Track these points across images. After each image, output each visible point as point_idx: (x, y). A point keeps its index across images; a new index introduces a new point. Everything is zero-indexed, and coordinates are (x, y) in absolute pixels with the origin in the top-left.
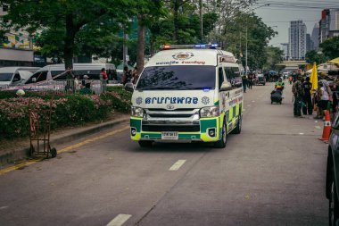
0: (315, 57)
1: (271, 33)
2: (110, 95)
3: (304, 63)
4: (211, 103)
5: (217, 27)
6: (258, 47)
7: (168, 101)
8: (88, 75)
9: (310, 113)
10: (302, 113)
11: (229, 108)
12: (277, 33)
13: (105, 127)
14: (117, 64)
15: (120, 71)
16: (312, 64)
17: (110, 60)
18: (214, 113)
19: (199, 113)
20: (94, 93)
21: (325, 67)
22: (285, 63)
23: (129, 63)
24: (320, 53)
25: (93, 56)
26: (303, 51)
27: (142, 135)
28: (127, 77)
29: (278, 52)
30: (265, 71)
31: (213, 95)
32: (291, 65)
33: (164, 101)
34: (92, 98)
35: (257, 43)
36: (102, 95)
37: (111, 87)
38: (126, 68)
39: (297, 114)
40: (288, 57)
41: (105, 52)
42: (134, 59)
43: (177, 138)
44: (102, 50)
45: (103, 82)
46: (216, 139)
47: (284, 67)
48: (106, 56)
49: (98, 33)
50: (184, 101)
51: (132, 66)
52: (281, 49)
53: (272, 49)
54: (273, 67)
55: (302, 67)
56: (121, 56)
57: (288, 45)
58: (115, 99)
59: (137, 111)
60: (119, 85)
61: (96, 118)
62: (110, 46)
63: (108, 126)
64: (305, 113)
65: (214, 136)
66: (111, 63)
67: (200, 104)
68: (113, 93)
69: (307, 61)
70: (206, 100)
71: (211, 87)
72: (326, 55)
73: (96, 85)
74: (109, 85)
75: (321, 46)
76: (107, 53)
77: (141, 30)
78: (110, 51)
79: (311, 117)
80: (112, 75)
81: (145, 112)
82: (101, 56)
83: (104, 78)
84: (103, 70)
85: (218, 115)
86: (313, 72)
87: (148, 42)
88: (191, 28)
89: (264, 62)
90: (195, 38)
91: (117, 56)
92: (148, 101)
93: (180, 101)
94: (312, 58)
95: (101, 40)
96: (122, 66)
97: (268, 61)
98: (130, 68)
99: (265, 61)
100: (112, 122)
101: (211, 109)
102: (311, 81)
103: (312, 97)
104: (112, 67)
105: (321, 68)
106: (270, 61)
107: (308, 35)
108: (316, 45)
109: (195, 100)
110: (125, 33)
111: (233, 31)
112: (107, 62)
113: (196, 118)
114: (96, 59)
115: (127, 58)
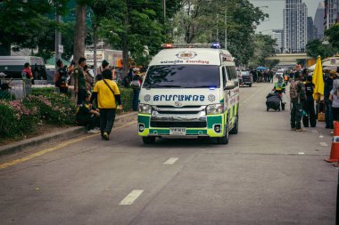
0: (319, 48)
1: (259, 15)
2: (36, 100)
3: (304, 56)
4: (217, 101)
5: (186, 7)
6: (242, 34)
7: (176, 99)
8: (5, 72)
9: (313, 125)
10: (302, 125)
11: (230, 107)
12: (267, 16)
13: (29, 144)
14: (47, 57)
15: (51, 66)
16: (316, 58)
17: (36, 51)
18: (220, 110)
19: (206, 110)
20: (14, 98)
21: (333, 61)
22: (278, 57)
23: (63, 55)
24: (326, 43)
25: (12, 46)
26: (303, 40)
27: (151, 131)
28: (61, 74)
29: (269, 41)
30: (251, 68)
31: (218, 93)
32: (287, 60)
33: (172, 99)
34: (12, 105)
35: (240, 30)
36: (25, 100)
37: (38, 90)
38: (59, 63)
39: (295, 126)
40: (282, 49)
41: (29, 41)
42: (69, 51)
43: (184, 133)
44: (25, 37)
45: (27, 83)
46: (221, 134)
47: (277, 62)
48: (31, 46)
49: (20, 14)
50: (191, 99)
51: (67, 59)
52: (273, 38)
53: (261, 37)
54: (263, 62)
55: (302, 62)
56: (52, 47)
57: (282, 32)
58: (43, 107)
59: (145, 108)
60: (49, 86)
61: (18, 132)
62: (36, 31)
63: (33, 144)
64: (306, 125)
65: (219, 132)
66: (37, 55)
67: (206, 102)
68: (40, 98)
69: (309, 55)
70: (212, 98)
71: (217, 86)
72: (334, 46)
73: (17, 87)
74: (36, 86)
75: (327, 33)
76: (32, 42)
77: (80, 10)
78: (36, 39)
79: (314, 131)
80: (40, 73)
81: (153, 109)
82: (24, 46)
83: (28, 76)
84: (27, 65)
85: (223, 112)
86: (316, 69)
87: (89, 27)
88: (150, 8)
89: (250, 54)
90: (156, 21)
91: (47, 47)
92: (156, 98)
93: (188, 98)
94: (315, 50)
95: (24, 23)
96: (53, 59)
97: (256, 54)
98: (65, 63)
99: (252, 54)
100: (39, 138)
101: (217, 106)
102: (314, 82)
103: (315, 104)
104: (40, 61)
105: (327, 63)
106: (258, 53)
107: (310, 19)
108: (321, 31)
109: (202, 98)
110: (58, 14)
111: (207, 12)
112: (33, 54)
113: (202, 114)
114: (16, 50)
115: (61, 49)
